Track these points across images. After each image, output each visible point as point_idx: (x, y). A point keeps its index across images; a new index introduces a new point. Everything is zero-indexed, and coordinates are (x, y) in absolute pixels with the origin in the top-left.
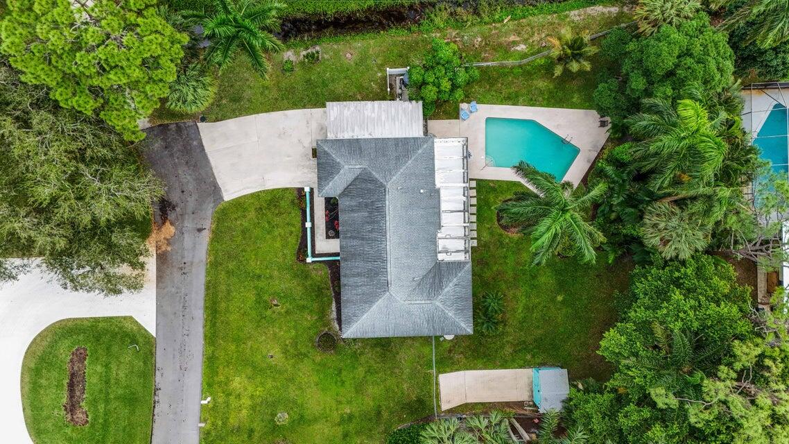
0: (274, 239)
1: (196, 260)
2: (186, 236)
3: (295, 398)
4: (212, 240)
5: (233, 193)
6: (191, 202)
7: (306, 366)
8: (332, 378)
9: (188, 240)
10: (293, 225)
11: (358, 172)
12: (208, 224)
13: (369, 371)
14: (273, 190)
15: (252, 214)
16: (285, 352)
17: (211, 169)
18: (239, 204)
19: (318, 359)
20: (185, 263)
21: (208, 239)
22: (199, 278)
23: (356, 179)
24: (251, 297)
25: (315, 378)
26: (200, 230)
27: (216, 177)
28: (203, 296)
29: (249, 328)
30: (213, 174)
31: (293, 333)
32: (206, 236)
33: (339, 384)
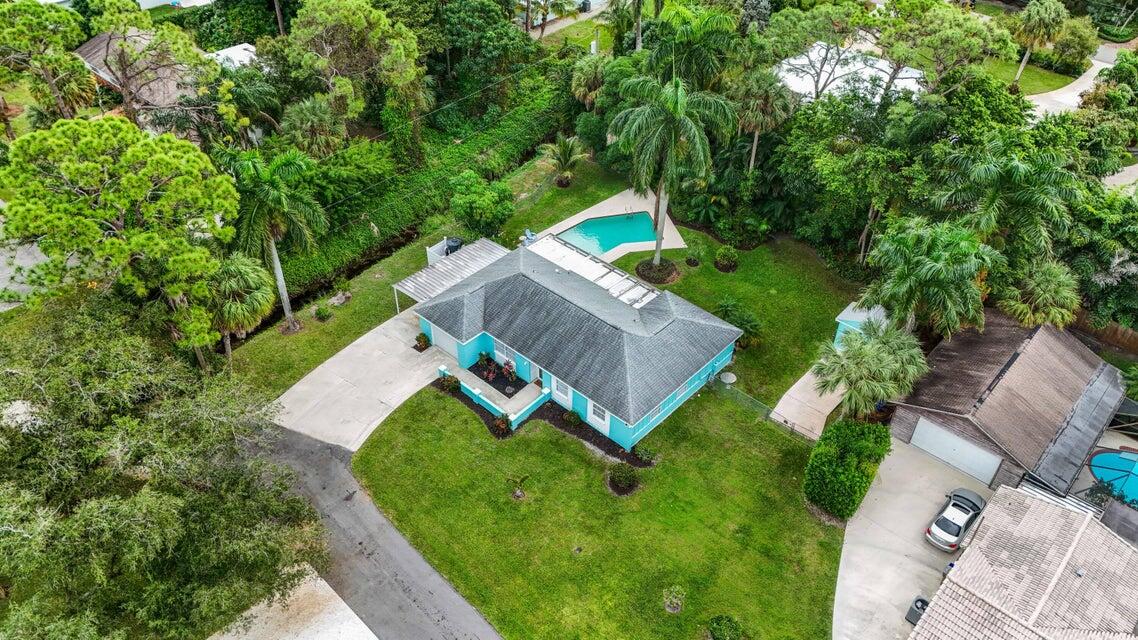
0: (450, 440)
1: (374, 529)
2: (334, 515)
3: (660, 567)
4: (376, 496)
5: (357, 439)
6: (312, 480)
7: (630, 524)
8: (673, 510)
9: (342, 518)
10: (461, 414)
11: (482, 293)
12: (354, 485)
13: (702, 469)
14: (404, 404)
15: (401, 439)
16: (590, 530)
17: (309, 437)
18: (375, 443)
19: (635, 506)
20: (360, 544)
21: (368, 499)
22: (397, 546)
23: (486, 300)
24: (483, 510)
25: (655, 526)
26: (348, 498)
27: (322, 439)
28: (420, 558)
29: (516, 543)
30: (316, 440)
31: (575, 504)
32: (364, 500)
33: (688, 509)
